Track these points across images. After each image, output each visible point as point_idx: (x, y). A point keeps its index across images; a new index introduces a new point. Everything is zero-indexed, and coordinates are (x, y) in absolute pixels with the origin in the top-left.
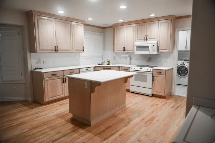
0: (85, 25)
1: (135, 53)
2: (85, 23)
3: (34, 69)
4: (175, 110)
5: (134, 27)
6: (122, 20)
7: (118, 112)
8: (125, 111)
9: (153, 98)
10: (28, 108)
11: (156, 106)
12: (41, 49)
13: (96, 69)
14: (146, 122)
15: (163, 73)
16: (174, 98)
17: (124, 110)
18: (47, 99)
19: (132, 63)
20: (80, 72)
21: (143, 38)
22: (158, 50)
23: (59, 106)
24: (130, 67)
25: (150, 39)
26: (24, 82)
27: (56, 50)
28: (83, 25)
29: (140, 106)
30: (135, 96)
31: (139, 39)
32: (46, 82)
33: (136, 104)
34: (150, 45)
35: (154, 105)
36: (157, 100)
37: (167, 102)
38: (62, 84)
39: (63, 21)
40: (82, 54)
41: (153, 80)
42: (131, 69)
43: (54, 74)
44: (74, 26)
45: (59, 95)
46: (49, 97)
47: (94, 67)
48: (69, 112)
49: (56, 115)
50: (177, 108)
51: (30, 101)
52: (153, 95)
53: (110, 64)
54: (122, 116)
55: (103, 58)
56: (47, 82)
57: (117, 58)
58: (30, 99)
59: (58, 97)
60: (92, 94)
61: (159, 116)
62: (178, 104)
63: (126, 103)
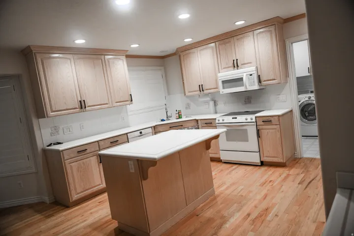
0: (128, 56)
1: (221, 93)
2: (128, 53)
3: (48, 146)
4: (306, 187)
5: (212, 48)
6: (190, 40)
7: (202, 205)
8: (215, 202)
9: (263, 169)
10: (42, 217)
11: (270, 184)
12: (54, 110)
13: (157, 130)
14: (254, 221)
15: (275, 121)
16: (302, 164)
17: (213, 199)
18: (75, 197)
19: (218, 111)
20: (129, 140)
21: (231, 64)
22: (260, 81)
23: (96, 207)
24: (216, 119)
25: (242, 64)
26: (34, 170)
27: (81, 108)
28: (124, 58)
29: (242, 187)
30: (230, 169)
31: (224, 68)
32: (68, 166)
33: (233, 184)
34: (245, 74)
35: (266, 182)
36: (270, 173)
37: (290, 173)
38: (99, 165)
39: (88, 56)
40: (130, 107)
41: (259, 136)
42: (217, 122)
43: (82, 151)
44: (109, 62)
45: (96, 185)
46: (79, 191)
47: (154, 127)
48: (110, 217)
49: (90, 226)
50: (310, 182)
51: (48, 202)
52: (262, 164)
53: (181, 118)
54: (208, 214)
55: (168, 109)
56: (71, 167)
57: (192, 105)
58: (47, 199)
59: (95, 189)
60: (144, 182)
61: (278, 205)
62: (311, 174)
63: (216, 185)
